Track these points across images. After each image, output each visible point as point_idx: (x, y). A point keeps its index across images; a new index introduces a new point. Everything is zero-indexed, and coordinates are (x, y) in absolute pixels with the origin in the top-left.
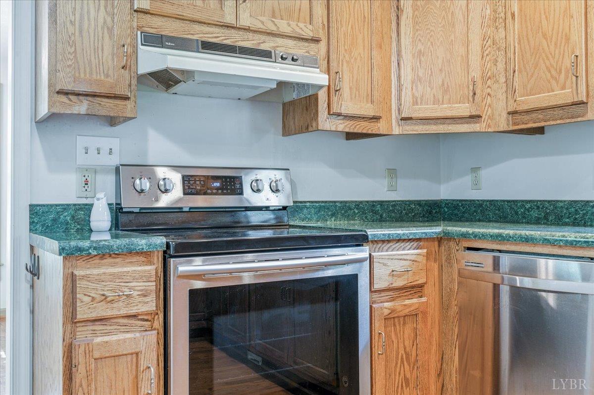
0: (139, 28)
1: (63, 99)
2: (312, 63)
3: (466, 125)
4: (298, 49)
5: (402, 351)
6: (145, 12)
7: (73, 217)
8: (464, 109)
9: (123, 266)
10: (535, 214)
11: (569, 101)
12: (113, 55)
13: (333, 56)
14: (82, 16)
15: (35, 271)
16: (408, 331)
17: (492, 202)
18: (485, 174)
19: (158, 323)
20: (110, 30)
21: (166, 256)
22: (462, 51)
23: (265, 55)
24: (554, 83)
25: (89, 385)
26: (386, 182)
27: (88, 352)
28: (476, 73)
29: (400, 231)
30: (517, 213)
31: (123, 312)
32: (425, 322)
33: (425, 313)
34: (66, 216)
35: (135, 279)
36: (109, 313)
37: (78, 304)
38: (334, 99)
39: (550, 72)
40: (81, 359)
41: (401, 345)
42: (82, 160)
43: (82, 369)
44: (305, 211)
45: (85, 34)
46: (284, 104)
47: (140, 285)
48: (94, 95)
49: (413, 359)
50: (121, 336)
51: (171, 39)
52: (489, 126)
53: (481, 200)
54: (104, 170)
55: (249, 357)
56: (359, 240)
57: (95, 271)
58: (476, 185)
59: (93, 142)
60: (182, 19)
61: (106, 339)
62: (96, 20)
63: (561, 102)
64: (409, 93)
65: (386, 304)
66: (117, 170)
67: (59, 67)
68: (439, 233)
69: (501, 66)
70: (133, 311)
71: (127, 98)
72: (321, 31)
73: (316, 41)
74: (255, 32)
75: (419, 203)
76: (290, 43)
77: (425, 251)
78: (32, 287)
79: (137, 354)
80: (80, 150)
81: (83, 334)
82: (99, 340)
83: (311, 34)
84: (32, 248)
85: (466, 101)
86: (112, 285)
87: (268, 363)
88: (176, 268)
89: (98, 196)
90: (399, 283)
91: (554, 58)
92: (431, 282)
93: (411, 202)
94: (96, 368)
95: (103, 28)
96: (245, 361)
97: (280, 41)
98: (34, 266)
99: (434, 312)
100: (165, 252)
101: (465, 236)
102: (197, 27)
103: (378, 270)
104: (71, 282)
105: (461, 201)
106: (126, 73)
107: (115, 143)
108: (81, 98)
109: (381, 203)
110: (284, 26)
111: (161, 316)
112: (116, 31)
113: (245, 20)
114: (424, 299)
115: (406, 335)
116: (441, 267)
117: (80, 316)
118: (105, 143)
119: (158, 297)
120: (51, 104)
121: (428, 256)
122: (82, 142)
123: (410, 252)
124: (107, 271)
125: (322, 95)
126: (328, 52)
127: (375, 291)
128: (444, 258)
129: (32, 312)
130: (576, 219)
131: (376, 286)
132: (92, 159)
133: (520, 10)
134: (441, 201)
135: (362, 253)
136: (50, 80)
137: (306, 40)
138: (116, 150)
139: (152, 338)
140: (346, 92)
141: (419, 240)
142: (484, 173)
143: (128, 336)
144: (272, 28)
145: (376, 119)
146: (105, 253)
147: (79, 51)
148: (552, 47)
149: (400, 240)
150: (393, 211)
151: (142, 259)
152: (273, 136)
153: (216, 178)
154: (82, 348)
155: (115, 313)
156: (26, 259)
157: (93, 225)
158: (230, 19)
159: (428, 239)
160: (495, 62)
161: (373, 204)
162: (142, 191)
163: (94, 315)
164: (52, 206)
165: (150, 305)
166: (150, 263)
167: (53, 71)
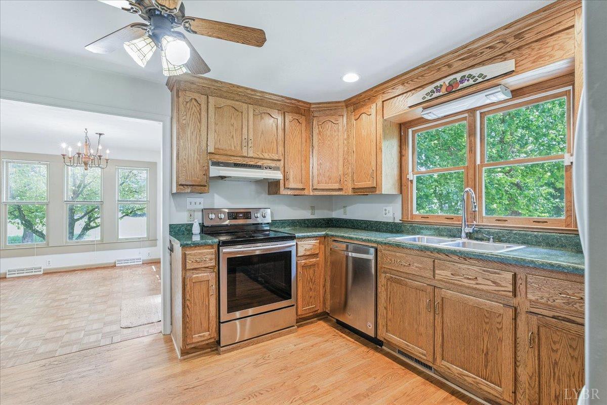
0: (210, 159)
1: (182, 187)
2: (277, 169)
3: (337, 192)
4: (272, 164)
5: (309, 278)
6: (213, 153)
7: (186, 229)
8: (336, 186)
9: (203, 250)
10: (364, 225)
11: (371, 186)
12: (200, 170)
13: (286, 166)
14: (188, 156)
15: (171, 249)
16: (311, 271)
17: (350, 220)
19: (216, 270)
20: (199, 161)
21: (219, 246)
22: (336, 164)
23: (259, 167)
24: (366, 179)
25: (191, 292)
26: (310, 211)
27: (191, 280)
28: (341, 173)
29: (309, 234)
31: (203, 266)
32: (318, 267)
33: (318, 264)
34: (183, 229)
35: (207, 254)
36: (198, 266)
37: (187, 264)
38: (287, 183)
39: (365, 175)
40: (188, 283)
41: (309, 276)
42: (189, 207)
43: (188, 286)
44: (277, 224)
45: (190, 163)
46: (269, 183)
47: (209, 256)
48: (193, 185)
49: (313, 281)
50: (203, 274)
51: (222, 163)
52: (346, 193)
53: (347, 219)
54: (198, 210)
55: (259, 279)
56: (292, 238)
57: (194, 252)
58: (345, 213)
59: (193, 200)
60: (226, 155)
61: (197, 275)
62: (194, 157)
64: (316, 179)
65: (303, 261)
66: (202, 210)
67: (180, 176)
68: (324, 234)
69: (350, 170)
70: (207, 265)
71: (206, 186)
72: (281, 157)
73: (279, 160)
74: (255, 158)
75: (323, 219)
76: (269, 162)
77: (318, 241)
78: (171, 255)
79: (208, 281)
80: (188, 204)
81: (189, 274)
82: (194, 276)
83: (277, 158)
84: (170, 240)
85: (337, 183)
86: (199, 257)
87: (266, 282)
88: (222, 251)
89: (195, 221)
90: (308, 253)
91: (366, 170)
92: (321, 252)
93: (320, 219)
94: (194, 286)
95: (196, 160)
96: (257, 281)
97: (265, 161)
98: (171, 247)
99: (322, 263)
100: (218, 245)
101: (332, 236)
102: (232, 158)
103: (300, 249)
104: (184, 257)
105: (340, 219)
106: (205, 177)
107: (202, 200)
108: (188, 186)
109: (308, 220)
110: (266, 156)
111: (217, 267)
112: (201, 161)
113: (251, 154)
114: (318, 259)
115: (311, 272)
116: (325, 247)
117: (188, 268)
118: (198, 200)
119: (216, 261)
120: (177, 189)
121: (320, 243)
122: (189, 200)
123: (313, 242)
124: (197, 252)
125: (282, 183)
126: (284, 164)
127: (299, 256)
128: (326, 243)
129: (171, 264)
131: (299, 255)
132: (193, 207)
133: (356, 150)
134: (333, 218)
135: (293, 243)
136: (177, 180)
137: (276, 160)
138: (202, 203)
139: (214, 275)
140: (291, 179)
141: (317, 237)
142: (348, 208)
143: (205, 274)
144: (261, 156)
145: (304, 189)
146: (196, 245)
147: (187, 169)
148: (366, 165)
149: (309, 237)
150: (313, 223)
151: (210, 247)
152: (265, 196)
153: (241, 213)
154: (188, 279)
155: (200, 266)
156: (168, 245)
157: (193, 232)
158: (245, 154)
159: (320, 237)
160: (348, 169)
161: (304, 221)
162: (212, 219)
163: (193, 267)
164: (178, 225)
165: (213, 263)
166: (213, 248)
167: (178, 177)
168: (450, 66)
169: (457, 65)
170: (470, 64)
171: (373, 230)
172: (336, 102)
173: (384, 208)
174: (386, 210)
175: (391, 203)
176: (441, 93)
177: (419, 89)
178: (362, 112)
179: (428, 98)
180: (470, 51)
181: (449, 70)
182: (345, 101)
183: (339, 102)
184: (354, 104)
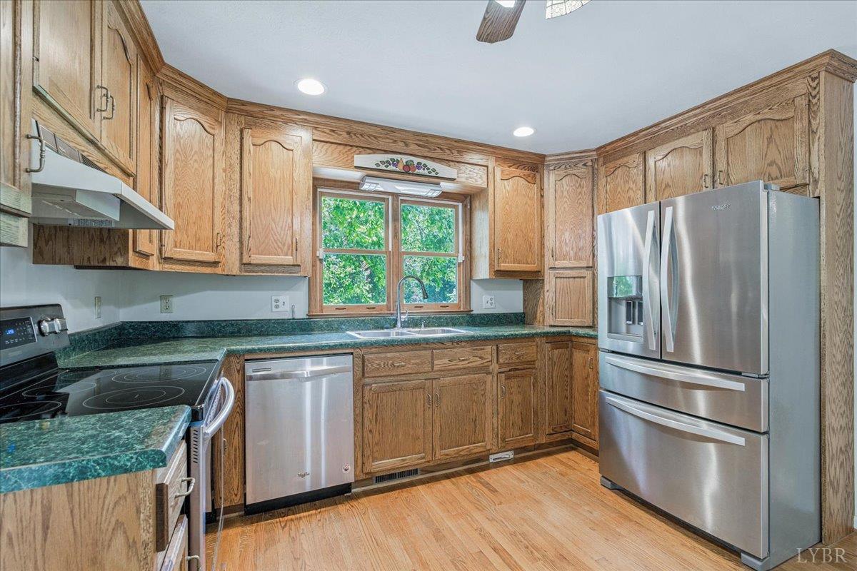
3: (210, 268)
11: (291, 264)
18: (176, 301)
22: (209, 212)
24: (279, 250)
30: (213, 330)
39: (276, 243)
53: (176, 322)
58: (167, 309)
63: (285, 263)
83: (132, 169)
85: (211, 250)
91: (280, 235)
110: (121, 156)
113: (104, 140)
130: (262, 331)
133: (255, 197)
148: (279, 229)
160: (230, 226)
168: (406, 145)
169: (413, 148)
170: (425, 154)
171: (255, 335)
172: (215, 93)
173: (274, 298)
174: (277, 301)
175: (287, 290)
176: (397, 169)
177: (368, 151)
178: (273, 137)
179: (383, 167)
180: (427, 142)
181: (405, 148)
182: (230, 100)
183: (219, 95)
184: (249, 114)
